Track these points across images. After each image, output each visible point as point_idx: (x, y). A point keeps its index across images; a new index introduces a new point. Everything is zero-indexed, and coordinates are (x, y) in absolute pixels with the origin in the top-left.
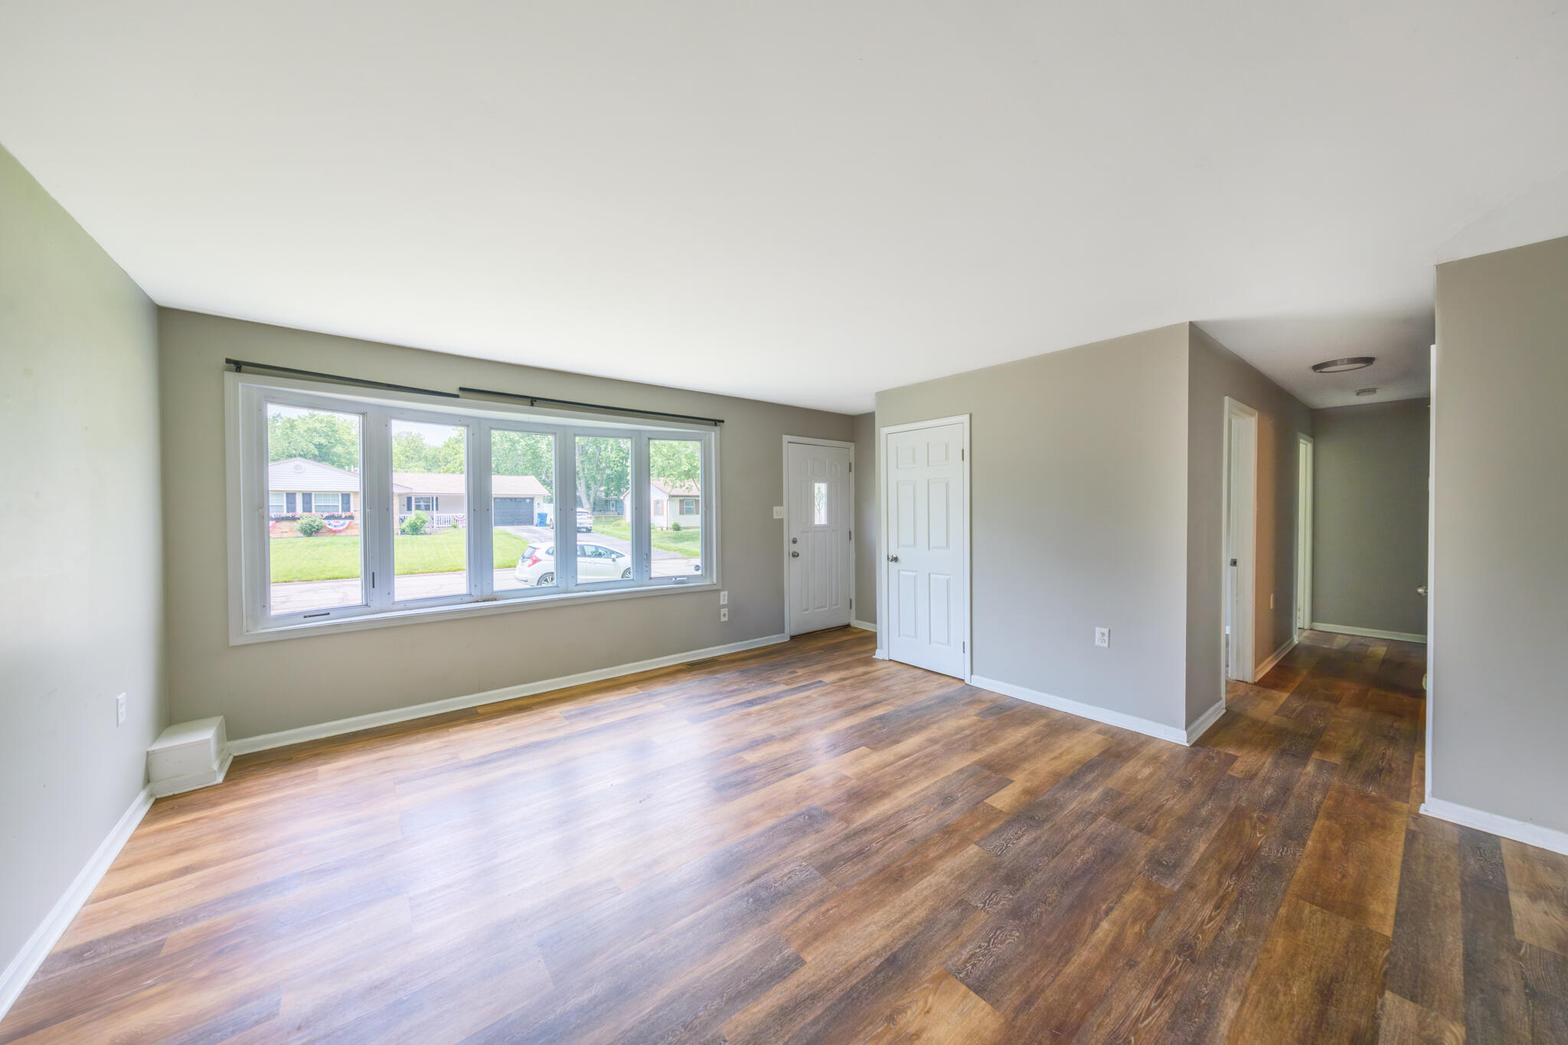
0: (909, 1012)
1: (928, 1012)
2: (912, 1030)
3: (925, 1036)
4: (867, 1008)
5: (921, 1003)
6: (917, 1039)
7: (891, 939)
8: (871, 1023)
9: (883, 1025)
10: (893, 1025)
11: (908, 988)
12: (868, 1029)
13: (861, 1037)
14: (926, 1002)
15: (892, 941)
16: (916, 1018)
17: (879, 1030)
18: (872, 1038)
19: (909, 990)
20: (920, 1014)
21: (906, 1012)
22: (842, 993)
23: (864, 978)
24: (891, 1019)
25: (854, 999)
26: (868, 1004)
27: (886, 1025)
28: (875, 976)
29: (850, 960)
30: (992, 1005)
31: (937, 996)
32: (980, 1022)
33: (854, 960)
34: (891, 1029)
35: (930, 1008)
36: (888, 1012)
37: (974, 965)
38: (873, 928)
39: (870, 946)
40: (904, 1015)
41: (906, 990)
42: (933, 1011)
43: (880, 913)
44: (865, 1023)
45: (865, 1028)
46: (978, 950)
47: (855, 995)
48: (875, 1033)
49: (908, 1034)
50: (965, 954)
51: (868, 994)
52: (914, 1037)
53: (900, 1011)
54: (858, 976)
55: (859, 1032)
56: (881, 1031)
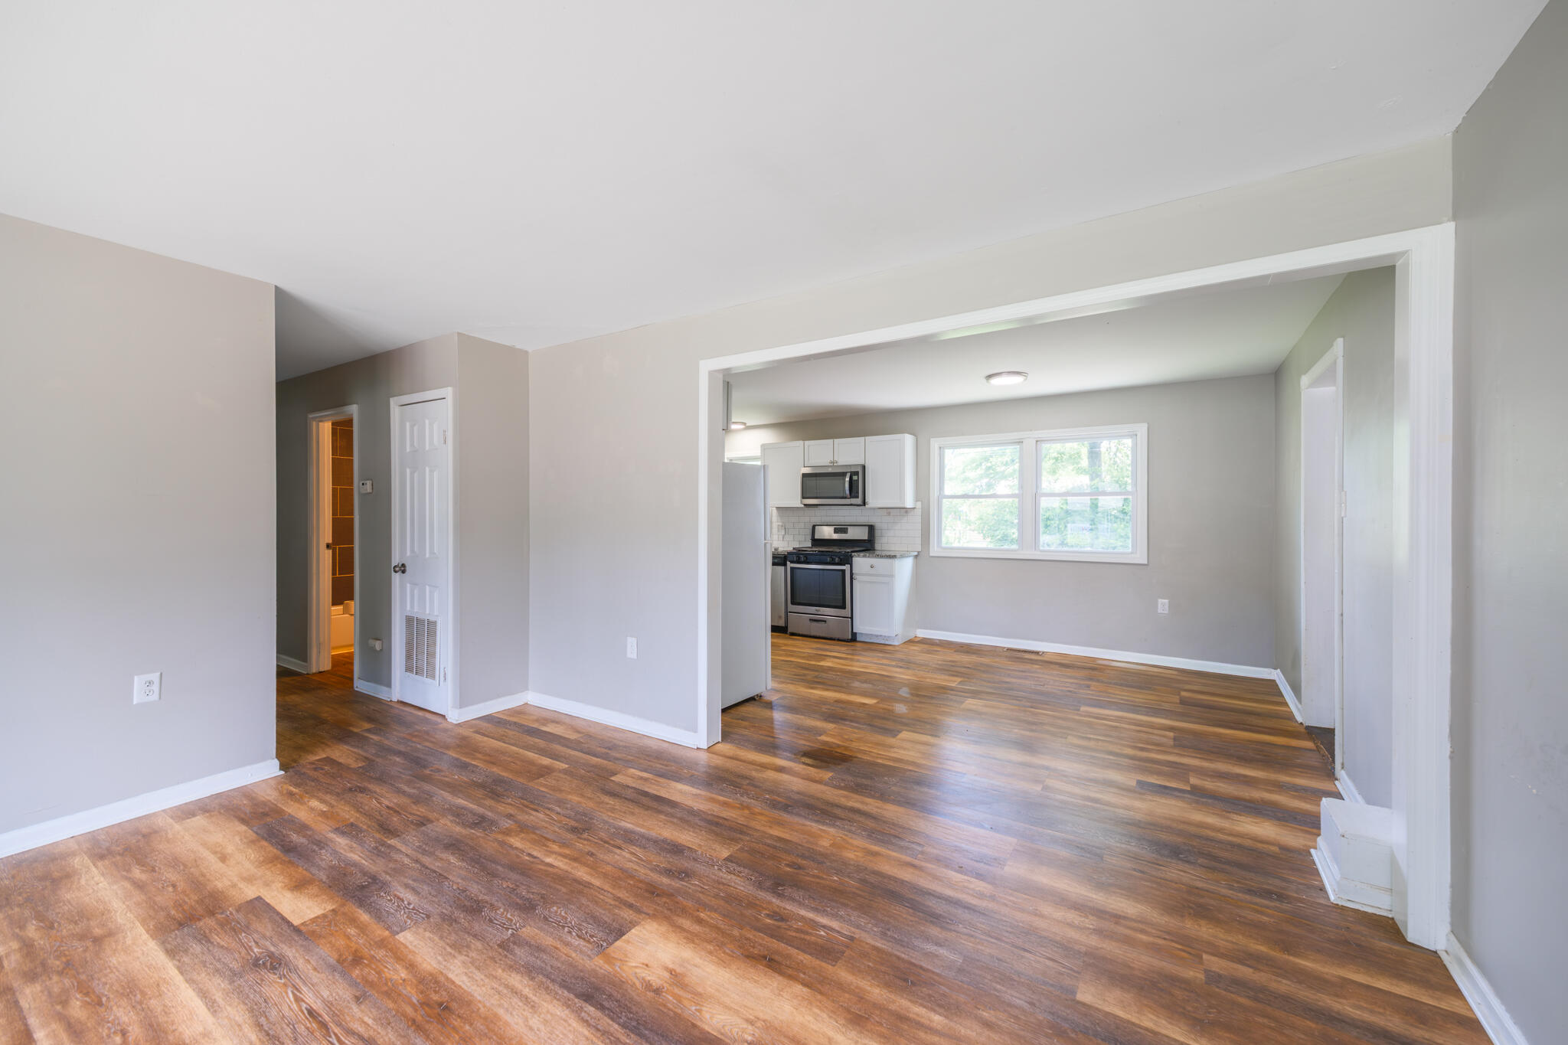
0: (649, 978)
1: (647, 965)
2: (667, 975)
3: (671, 966)
4: (647, 1011)
5: (637, 971)
6: (675, 971)
7: (555, 1001)
8: (665, 1006)
9: (664, 996)
10: (664, 988)
11: (621, 980)
12: (671, 1007)
13: (680, 1011)
14: (636, 967)
15: (558, 1000)
16: (653, 973)
17: (671, 998)
18: (680, 1003)
19: (624, 980)
20: (649, 971)
21: (649, 981)
22: (632, 1036)
23: (612, 1019)
24: (658, 991)
25: (638, 1023)
26: (644, 1011)
27: (664, 994)
28: (608, 1009)
29: (585, 1036)
30: (635, 926)
31: (627, 959)
32: (652, 933)
33: (586, 1033)
34: (668, 989)
35: (643, 964)
36: (650, 994)
37: (592, 936)
38: (535, 1022)
39: (565, 1021)
40: (651, 982)
41: (623, 982)
42: (646, 962)
43: (507, 1018)
44: (665, 1011)
45: (669, 1009)
46: (574, 934)
47: (634, 1023)
48: (675, 1001)
49: (670, 978)
50: (576, 942)
51: (631, 1013)
52: (673, 973)
53: (648, 986)
54: (608, 1024)
55: (675, 1013)
56: (671, 996)
